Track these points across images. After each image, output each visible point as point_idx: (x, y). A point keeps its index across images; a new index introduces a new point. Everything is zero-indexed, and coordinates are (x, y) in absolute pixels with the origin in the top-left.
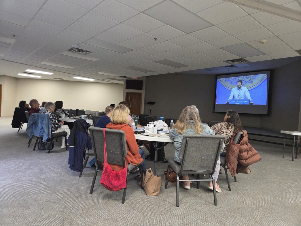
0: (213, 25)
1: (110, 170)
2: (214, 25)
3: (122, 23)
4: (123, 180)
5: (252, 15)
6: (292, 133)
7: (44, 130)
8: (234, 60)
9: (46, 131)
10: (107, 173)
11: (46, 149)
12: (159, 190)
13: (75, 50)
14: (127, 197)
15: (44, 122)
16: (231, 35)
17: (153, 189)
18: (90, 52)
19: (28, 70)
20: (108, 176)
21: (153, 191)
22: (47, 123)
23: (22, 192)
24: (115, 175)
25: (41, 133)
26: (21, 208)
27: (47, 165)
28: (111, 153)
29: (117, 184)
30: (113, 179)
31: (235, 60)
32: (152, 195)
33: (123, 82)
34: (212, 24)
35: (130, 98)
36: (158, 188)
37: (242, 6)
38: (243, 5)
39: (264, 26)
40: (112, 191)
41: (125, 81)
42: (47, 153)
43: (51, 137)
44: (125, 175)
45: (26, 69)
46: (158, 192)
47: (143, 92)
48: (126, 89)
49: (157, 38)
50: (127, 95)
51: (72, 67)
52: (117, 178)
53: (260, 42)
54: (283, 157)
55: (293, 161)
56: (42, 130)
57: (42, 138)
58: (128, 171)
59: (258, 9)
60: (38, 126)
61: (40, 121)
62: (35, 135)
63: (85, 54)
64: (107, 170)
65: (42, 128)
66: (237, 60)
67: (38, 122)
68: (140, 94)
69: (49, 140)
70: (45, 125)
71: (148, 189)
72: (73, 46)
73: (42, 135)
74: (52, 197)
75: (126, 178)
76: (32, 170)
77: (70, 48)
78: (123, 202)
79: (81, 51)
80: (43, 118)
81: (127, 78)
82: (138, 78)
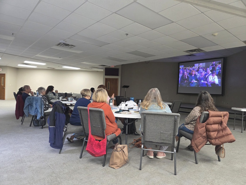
1: (93, 140)
2: (174, 22)
3: (98, 21)
4: (103, 148)
5: (204, 13)
6: (241, 109)
7: (38, 110)
8: (192, 50)
9: (40, 111)
10: (91, 142)
11: (40, 125)
13: (63, 45)
15: (38, 103)
16: (188, 30)
18: (75, 46)
19: (26, 62)
20: (92, 145)
22: (40, 104)
23: (19, 160)
25: (36, 112)
26: (18, 173)
27: (40, 138)
28: (94, 126)
31: (194, 50)
33: (102, 70)
34: (172, 21)
35: (109, 83)
37: (195, 6)
38: (197, 4)
39: (215, 22)
41: (105, 69)
42: (41, 128)
43: (43, 116)
44: (105, 144)
45: (24, 61)
47: (119, 77)
48: (105, 75)
49: (128, 33)
50: (107, 80)
51: (61, 59)
52: (99, 146)
53: (212, 35)
54: (234, 129)
55: (242, 132)
56: (36, 110)
57: (36, 117)
59: (209, 8)
60: (33, 107)
61: (34, 103)
62: (31, 114)
63: (70, 48)
64: (91, 140)
65: (36, 108)
66: (195, 50)
67: (33, 104)
68: (117, 80)
69: (41, 118)
70: (38, 106)
72: (60, 41)
73: (36, 114)
74: (43, 164)
75: (105, 147)
76: (28, 142)
77: (58, 43)
78: (103, 166)
79: (67, 45)
80: (37, 100)
81: (106, 67)
82: (115, 66)
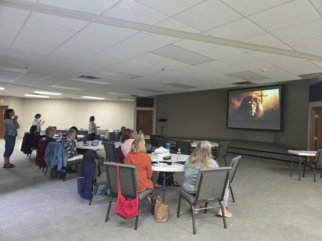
0: (215, 60)
1: (123, 200)
4: (135, 209)
5: (248, 53)
6: (298, 153)
7: (58, 160)
8: (241, 83)
9: (60, 160)
10: (121, 204)
12: (167, 216)
13: (86, 77)
14: (138, 224)
15: (59, 151)
16: (233, 66)
17: (162, 216)
18: (100, 78)
19: (36, 92)
20: (122, 206)
21: (162, 218)
22: (61, 152)
23: (44, 223)
24: (127, 205)
28: (123, 185)
29: (130, 213)
30: (126, 209)
32: (161, 221)
33: (133, 100)
34: (213, 59)
35: (141, 116)
36: (166, 215)
37: (237, 48)
39: (261, 60)
40: (126, 219)
41: (136, 99)
44: (137, 204)
46: (167, 218)
47: (154, 109)
48: (136, 106)
49: (164, 68)
50: (138, 113)
51: (81, 89)
52: (130, 207)
53: (261, 70)
54: (291, 176)
55: (300, 180)
57: (57, 167)
58: (139, 200)
61: (55, 150)
64: (121, 201)
65: (57, 157)
66: (243, 83)
68: (151, 112)
69: (63, 169)
70: (59, 155)
71: (158, 216)
73: (56, 164)
75: (137, 207)
76: (49, 200)
77: (81, 75)
78: (136, 229)
79: (91, 78)
81: (137, 97)
